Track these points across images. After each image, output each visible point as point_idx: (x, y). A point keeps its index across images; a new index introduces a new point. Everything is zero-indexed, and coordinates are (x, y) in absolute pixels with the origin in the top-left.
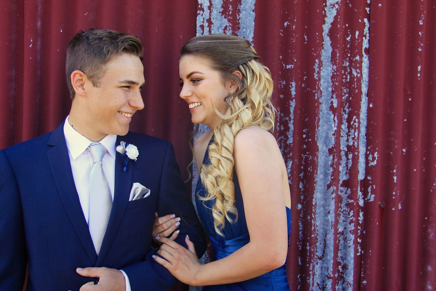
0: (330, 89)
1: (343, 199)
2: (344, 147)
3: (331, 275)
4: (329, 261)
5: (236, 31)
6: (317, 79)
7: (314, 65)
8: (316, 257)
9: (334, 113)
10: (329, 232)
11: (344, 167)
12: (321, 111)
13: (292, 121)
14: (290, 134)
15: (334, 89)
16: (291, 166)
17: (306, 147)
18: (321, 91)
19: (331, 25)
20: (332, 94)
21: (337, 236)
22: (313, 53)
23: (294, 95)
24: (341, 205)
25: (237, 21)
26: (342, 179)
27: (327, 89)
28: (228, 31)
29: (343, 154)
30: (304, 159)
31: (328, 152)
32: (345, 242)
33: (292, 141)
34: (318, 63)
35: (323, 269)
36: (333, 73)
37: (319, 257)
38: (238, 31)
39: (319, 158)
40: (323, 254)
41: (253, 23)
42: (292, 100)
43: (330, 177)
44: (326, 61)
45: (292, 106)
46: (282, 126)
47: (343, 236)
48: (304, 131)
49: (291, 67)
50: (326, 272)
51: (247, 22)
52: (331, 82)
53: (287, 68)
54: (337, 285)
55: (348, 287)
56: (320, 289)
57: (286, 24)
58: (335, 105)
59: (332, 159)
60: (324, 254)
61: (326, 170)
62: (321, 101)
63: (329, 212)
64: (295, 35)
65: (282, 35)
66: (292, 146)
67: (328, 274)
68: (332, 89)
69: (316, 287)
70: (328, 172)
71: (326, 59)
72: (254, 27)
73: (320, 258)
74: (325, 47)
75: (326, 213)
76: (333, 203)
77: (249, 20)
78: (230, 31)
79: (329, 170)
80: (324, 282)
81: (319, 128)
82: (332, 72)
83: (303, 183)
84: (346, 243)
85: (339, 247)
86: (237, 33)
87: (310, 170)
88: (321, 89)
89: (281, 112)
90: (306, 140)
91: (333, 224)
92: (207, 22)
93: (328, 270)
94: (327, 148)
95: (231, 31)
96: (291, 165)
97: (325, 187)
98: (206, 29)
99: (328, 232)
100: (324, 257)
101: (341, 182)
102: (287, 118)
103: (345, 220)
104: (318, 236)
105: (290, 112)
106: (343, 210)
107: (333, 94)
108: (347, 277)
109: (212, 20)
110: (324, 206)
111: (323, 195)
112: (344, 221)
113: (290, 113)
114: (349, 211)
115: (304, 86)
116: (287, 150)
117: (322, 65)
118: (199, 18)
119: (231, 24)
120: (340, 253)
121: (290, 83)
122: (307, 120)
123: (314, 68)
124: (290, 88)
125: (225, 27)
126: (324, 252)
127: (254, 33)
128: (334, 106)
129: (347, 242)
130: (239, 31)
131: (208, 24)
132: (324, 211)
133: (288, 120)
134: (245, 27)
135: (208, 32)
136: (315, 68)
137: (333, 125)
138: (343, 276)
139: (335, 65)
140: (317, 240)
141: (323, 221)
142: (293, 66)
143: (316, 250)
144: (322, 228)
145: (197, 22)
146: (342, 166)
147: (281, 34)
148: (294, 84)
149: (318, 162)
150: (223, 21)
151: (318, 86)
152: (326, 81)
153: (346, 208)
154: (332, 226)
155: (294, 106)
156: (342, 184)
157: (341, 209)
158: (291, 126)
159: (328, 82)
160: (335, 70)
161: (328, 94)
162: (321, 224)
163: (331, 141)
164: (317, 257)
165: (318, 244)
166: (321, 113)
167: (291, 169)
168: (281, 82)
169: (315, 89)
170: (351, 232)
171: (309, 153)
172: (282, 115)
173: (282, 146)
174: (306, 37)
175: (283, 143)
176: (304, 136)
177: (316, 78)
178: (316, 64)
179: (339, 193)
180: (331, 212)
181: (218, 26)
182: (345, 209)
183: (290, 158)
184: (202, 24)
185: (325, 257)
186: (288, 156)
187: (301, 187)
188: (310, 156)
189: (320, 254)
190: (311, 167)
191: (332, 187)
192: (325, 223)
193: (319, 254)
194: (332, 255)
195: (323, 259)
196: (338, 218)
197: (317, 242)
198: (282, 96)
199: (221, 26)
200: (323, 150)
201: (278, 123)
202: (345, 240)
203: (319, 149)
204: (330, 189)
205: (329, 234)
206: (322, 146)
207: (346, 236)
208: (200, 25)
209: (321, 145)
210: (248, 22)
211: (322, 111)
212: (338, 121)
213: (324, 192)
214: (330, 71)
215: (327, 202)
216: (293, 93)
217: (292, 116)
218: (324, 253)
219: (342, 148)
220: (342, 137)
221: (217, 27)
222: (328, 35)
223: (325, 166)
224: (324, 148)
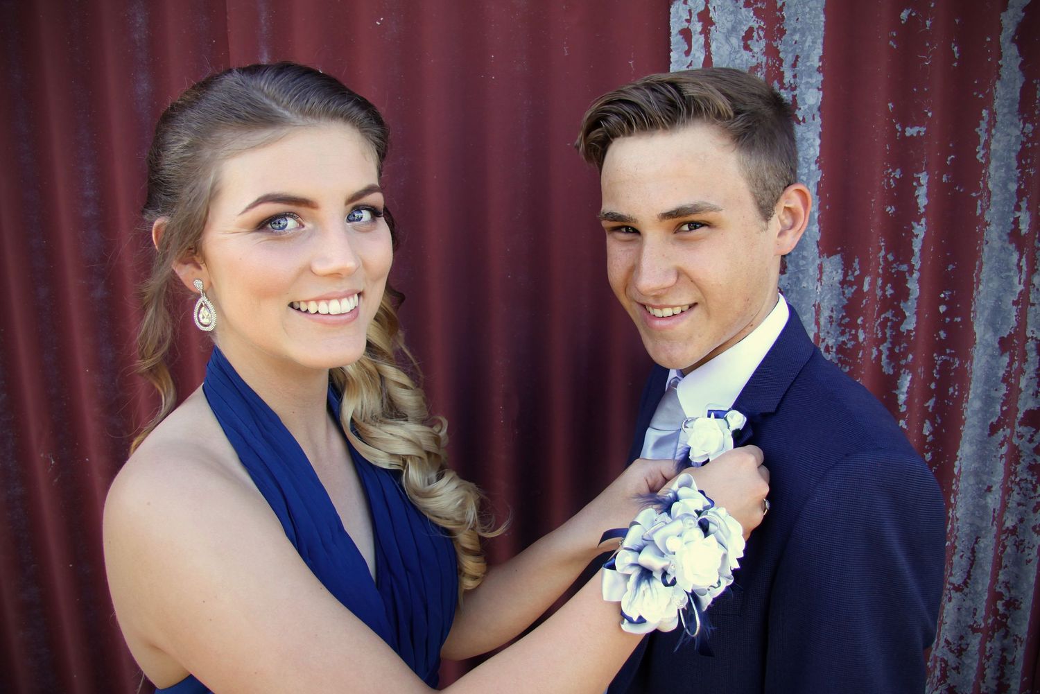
0: (1013, 187)
1: (1021, 454)
2: (1034, 329)
3: (980, 625)
4: (978, 596)
5: (776, 40)
6: (983, 161)
7: (978, 125)
8: (948, 586)
9: (1020, 249)
10: (985, 533)
11: (1031, 379)
12: (987, 243)
13: (916, 275)
14: (910, 308)
15: (1022, 187)
16: (908, 387)
17: (945, 335)
18: (989, 192)
19: (1023, 11)
20: (1016, 200)
21: (1000, 537)
22: (975, 94)
23: (925, 207)
24: (1016, 468)
25: (778, 13)
26: (1025, 406)
27: (1005, 185)
28: (757, 43)
29: (1031, 348)
30: (937, 366)
31: (997, 346)
32: (1018, 550)
33: (915, 325)
34: (987, 119)
35: (964, 612)
36: (1023, 144)
37: (956, 585)
38: (780, 39)
39: (975, 362)
40: (965, 580)
41: (822, 18)
42: (918, 222)
43: (998, 408)
44: (1006, 110)
45: (917, 236)
46: (889, 285)
47: (1014, 537)
48: (942, 296)
49: (919, 132)
50: (968, 619)
51: (804, 14)
52: (1017, 168)
53: (908, 134)
54: (990, 641)
55: (1016, 647)
56: (952, 651)
57: (904, 15)
58: (1024, 228)
59: (1006, 364)
60: (968, 581)
61: (989, 390)
62: (987, 218)
63: (989, 489)
64: (932, 45)
65: (895, 46)
66: (912, 338)
67: (975, 622)
68: (1019, 187)
69: (943, 647)
70: (993, 394)
71: (1005, 107)
72: (823, 29)
73: (958, 589)
74: (1004, 73)
75: (983, 491)
76: (1000, 467)
77: (811, 9)
78: (761, 42)
79: (996, 390)
80: (962, 638)
81: (981, 287)
82: (1020, 143)
83: (932, 423)
84: (1022, 552)
85: (1003, 560)
86: (778, 46)
87: (953, 394)
88: (990, 186)
89: (887, 252)
90: (948, 320)
91: (996, 515)
92: (699, 21)
93: (975, 614)
94: (995, 335)
95: (763, 43)
96: (908, 385)
97: (983, 429)
98: (697, 40)
99: (983, 532)
100: (967, 587)
101: (1020, 415)
102: (904, 268)
103: (1022, 502)
104: (957, 540)
105: (913, 250)
106: (1021, 480)
107: (1020, 199)
108: (1017, 625)
109: (711, 15)
110: (976, 473)
111: (978, 449)
112: (1019, 504)
113: (912, 253)
114: (1034, 483)
115: (948, 179)
116: (900, 348)
117: (995, 121)
118: (678, 9)
119: (762, 23)
120: (1002, 574)
121: (915, 175)
122: (953, 269)
123: (977, 133)
124: (915, 188)
125: (746, 33)
126: (969, 576)
127: (824, 44)
128: (1020, 230)
129: (1024, 551)
130: (782, 39)
131: (703, 26)
132: (977, 484)
133: (905, 272)
134: (799, 29)
135: (701, 48)
136: (979, 133)
137: (1016, 280)
138: (1006, 622)
139: (1030, 123)
140: (954, 551)
141: (971, 508)
142: (923, 129)
143: (951, 572)
144: (967, 523)
145: (672, 20)
146: (1027, 376)
147: (891, 43)
148: (924, 178)
149: (971, 372)
150: (741, 14)
151: (983, 181)
152: (1002, 163)
153: (1028, 475)
154: (994, 520)
155: (922, 236)
156: (1022, 418)
157: (1016, 477)
158: (913, 286)
159: (1008, 168)
160: (1030, 135)
161: (1005, 199)
162: (967, 513)
163: (1009, 319)
164: (952, 587)
165: (956, 559)
166: (986, 249)
167: (907, 392)
168: (890, 174)
169: (977, 189)
170: (1035, 529)
171: (953, 351)
172: (890, 258)
173: (888, 335)
174: (956, 49)
175: (891, 328)
176: (942, 309)
177: (980, 160)
178: (981, 122)
179: (1015, 441)
180: (993, 489)
181: (727, 29)
182: (1025, 476)
183: (906, 366)
184: (685, 25)
185: (969, 586)
186: (903, 362)
187: (926, 432)
188: (956, 359)
189: (959, 580)
190: (957, 385)
191: (1001, 430)
192: (977, 512)
193: (956, 578)
194: (988, 581)
195: (966, 590)
196: (1007, 498)
197: (954, 554)
198: (890, 210)
199: (734, 29)
200: (986, 340)
201: (880, 279)
202: (1018, 547)
203: (975, 340)
204: (996, 435)
205: (984, 538)
206: (984, 331)
207: (1021, 538)
208: (680, 28)
209: (982, 328)
210: (808, 16)
211: (989, 244)
212: (1027, 268)
213: (980, 442)
214: (1013, 140)
215: (987, 464)
216: (922, 201)
217: (916, 261)
218: (970, 579)
219: (1029, 334)
220: (1033, 305)
221: (725, 31)
222: (1013, 41)
223: (987, 380)
224: (987, 336)
